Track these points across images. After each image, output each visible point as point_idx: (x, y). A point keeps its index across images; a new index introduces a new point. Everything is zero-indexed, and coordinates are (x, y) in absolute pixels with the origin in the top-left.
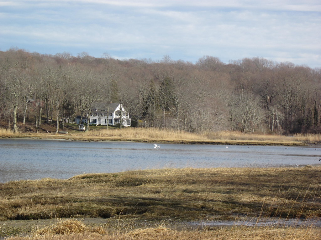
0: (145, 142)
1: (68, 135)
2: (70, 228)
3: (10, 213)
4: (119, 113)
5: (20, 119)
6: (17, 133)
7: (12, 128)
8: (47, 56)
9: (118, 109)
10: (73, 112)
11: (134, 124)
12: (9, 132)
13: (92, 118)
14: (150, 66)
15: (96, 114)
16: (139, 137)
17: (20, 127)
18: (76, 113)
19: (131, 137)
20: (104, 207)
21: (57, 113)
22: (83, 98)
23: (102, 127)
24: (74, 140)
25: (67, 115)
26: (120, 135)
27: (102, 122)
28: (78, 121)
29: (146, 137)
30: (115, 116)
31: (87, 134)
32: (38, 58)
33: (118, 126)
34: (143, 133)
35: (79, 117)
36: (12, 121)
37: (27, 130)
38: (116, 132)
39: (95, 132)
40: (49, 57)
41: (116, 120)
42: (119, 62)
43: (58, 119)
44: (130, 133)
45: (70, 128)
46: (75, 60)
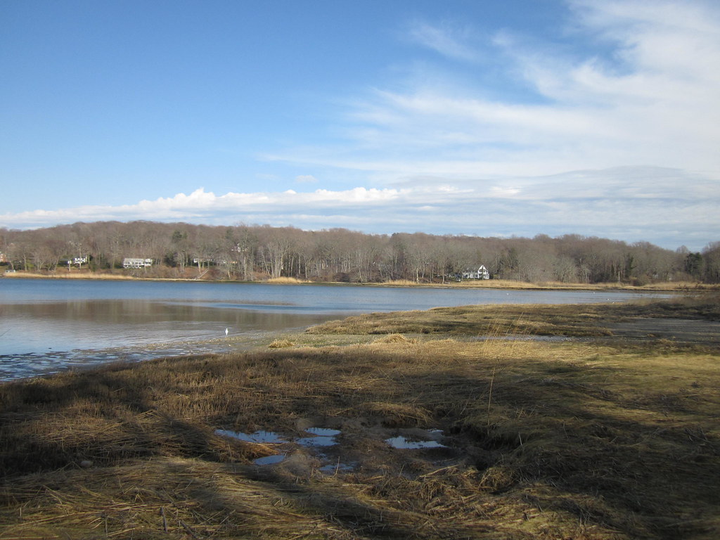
0: (498, 288)
1: (450, 284)
2: (395, 339)
3: (370, 330)
4: (482, 270)
5: (420, 275)
6: (419, 283)
7: (416, 281)
8: (438, 236)
9: (481, 268)
10: (452, 271)
11: (491, 278)
12: (413, 283)
13: (465, 274)
14: (503, 241)
15: (467, 271)
16: (494, 286)
17: (420, 280)
18: (455, 271)
19: (489, 286)
20: (427, 327)
21: (443, 271)
22: (459, 262)
23: (471, 279)
24: (453, 288)
25: (449, 272)
26: (482, 284)
27: (471, 276)
28: (456, 276)
29: (498, 286)
30: (479, 273)
31: (462, 284)
32: (433, 238)
33: (481, 279)
34: (497, 283)
35: (457, 274)
36: (415, 276)
37: (424, 281)
38: (480, 282)
39: (467, 283)
40: (440, 237)
41: (480, 275)
42: (483, 239)
43: (443, 275)
44: (489, 283)
45: (451, 280)
46: (455, 238)
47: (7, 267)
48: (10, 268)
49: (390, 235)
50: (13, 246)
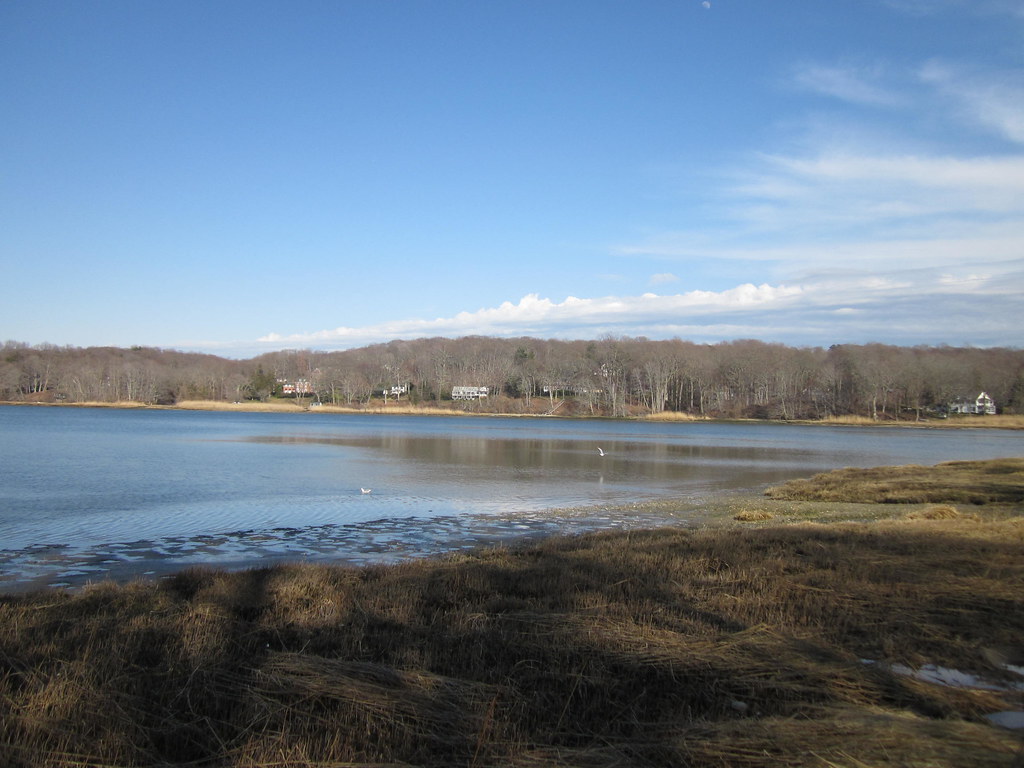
0: (1012, 429)
1: (928, 422)
2: (942, 513)
3: (878, 497)
4: (983, 401)
5: (879, 408)
6: (877, 421)
7: (872, 417)
8: (904, 348)
9: (981, 397)
10: (933, 401)
11: (999, 412)
12: (868, 421)
13: (953, 406)
14: (1015, 353)
15: (957, 402)
16: (1005, 425)
17: (880, 416)
18: (936, 403)
19: (996, 424)
20: (976, 494)
21: (916, 402)
22: (944, 388)
23: (964, 415)
24: (935, 428)
25: (927, 404)
26: (984, 423)
27: (964, 409)
28: (938, 409)
29: (1012, 425)
30: (978, 404)
31: (949, 422)
32: (896, 351)
33: (982, 414)
34: (1010, 421)
35: (939, 405)
36: (871, 410)
37: (886, 418)
38: (979, 419)
39: (957, 419)
40: (908, 349)
41: (979, 407)
42: (981, 351)
43: (918, 408)
44: (996, 421)
45: (930, 416)
46: (934, 351)
47: (312, 399)
48: (316, 400)
49: (826, 348)
50: (318, 373)
